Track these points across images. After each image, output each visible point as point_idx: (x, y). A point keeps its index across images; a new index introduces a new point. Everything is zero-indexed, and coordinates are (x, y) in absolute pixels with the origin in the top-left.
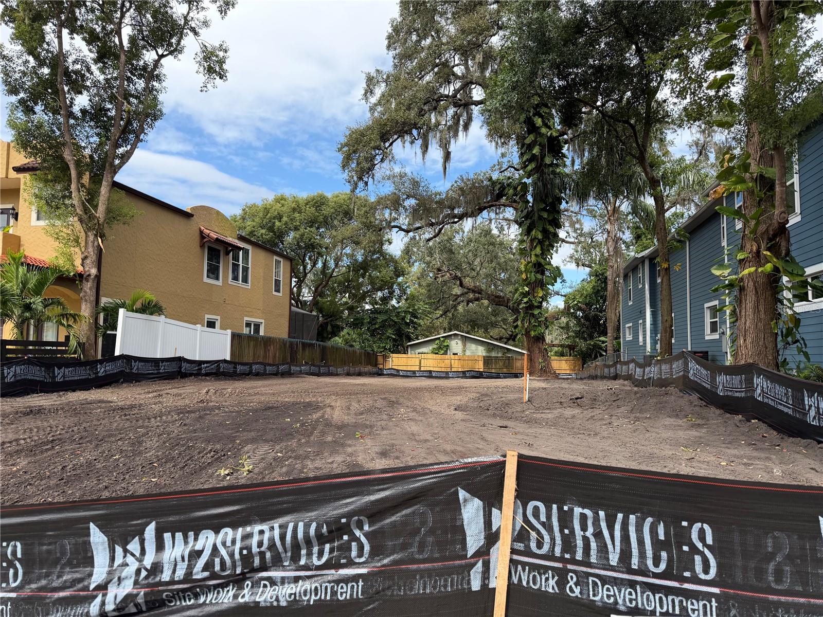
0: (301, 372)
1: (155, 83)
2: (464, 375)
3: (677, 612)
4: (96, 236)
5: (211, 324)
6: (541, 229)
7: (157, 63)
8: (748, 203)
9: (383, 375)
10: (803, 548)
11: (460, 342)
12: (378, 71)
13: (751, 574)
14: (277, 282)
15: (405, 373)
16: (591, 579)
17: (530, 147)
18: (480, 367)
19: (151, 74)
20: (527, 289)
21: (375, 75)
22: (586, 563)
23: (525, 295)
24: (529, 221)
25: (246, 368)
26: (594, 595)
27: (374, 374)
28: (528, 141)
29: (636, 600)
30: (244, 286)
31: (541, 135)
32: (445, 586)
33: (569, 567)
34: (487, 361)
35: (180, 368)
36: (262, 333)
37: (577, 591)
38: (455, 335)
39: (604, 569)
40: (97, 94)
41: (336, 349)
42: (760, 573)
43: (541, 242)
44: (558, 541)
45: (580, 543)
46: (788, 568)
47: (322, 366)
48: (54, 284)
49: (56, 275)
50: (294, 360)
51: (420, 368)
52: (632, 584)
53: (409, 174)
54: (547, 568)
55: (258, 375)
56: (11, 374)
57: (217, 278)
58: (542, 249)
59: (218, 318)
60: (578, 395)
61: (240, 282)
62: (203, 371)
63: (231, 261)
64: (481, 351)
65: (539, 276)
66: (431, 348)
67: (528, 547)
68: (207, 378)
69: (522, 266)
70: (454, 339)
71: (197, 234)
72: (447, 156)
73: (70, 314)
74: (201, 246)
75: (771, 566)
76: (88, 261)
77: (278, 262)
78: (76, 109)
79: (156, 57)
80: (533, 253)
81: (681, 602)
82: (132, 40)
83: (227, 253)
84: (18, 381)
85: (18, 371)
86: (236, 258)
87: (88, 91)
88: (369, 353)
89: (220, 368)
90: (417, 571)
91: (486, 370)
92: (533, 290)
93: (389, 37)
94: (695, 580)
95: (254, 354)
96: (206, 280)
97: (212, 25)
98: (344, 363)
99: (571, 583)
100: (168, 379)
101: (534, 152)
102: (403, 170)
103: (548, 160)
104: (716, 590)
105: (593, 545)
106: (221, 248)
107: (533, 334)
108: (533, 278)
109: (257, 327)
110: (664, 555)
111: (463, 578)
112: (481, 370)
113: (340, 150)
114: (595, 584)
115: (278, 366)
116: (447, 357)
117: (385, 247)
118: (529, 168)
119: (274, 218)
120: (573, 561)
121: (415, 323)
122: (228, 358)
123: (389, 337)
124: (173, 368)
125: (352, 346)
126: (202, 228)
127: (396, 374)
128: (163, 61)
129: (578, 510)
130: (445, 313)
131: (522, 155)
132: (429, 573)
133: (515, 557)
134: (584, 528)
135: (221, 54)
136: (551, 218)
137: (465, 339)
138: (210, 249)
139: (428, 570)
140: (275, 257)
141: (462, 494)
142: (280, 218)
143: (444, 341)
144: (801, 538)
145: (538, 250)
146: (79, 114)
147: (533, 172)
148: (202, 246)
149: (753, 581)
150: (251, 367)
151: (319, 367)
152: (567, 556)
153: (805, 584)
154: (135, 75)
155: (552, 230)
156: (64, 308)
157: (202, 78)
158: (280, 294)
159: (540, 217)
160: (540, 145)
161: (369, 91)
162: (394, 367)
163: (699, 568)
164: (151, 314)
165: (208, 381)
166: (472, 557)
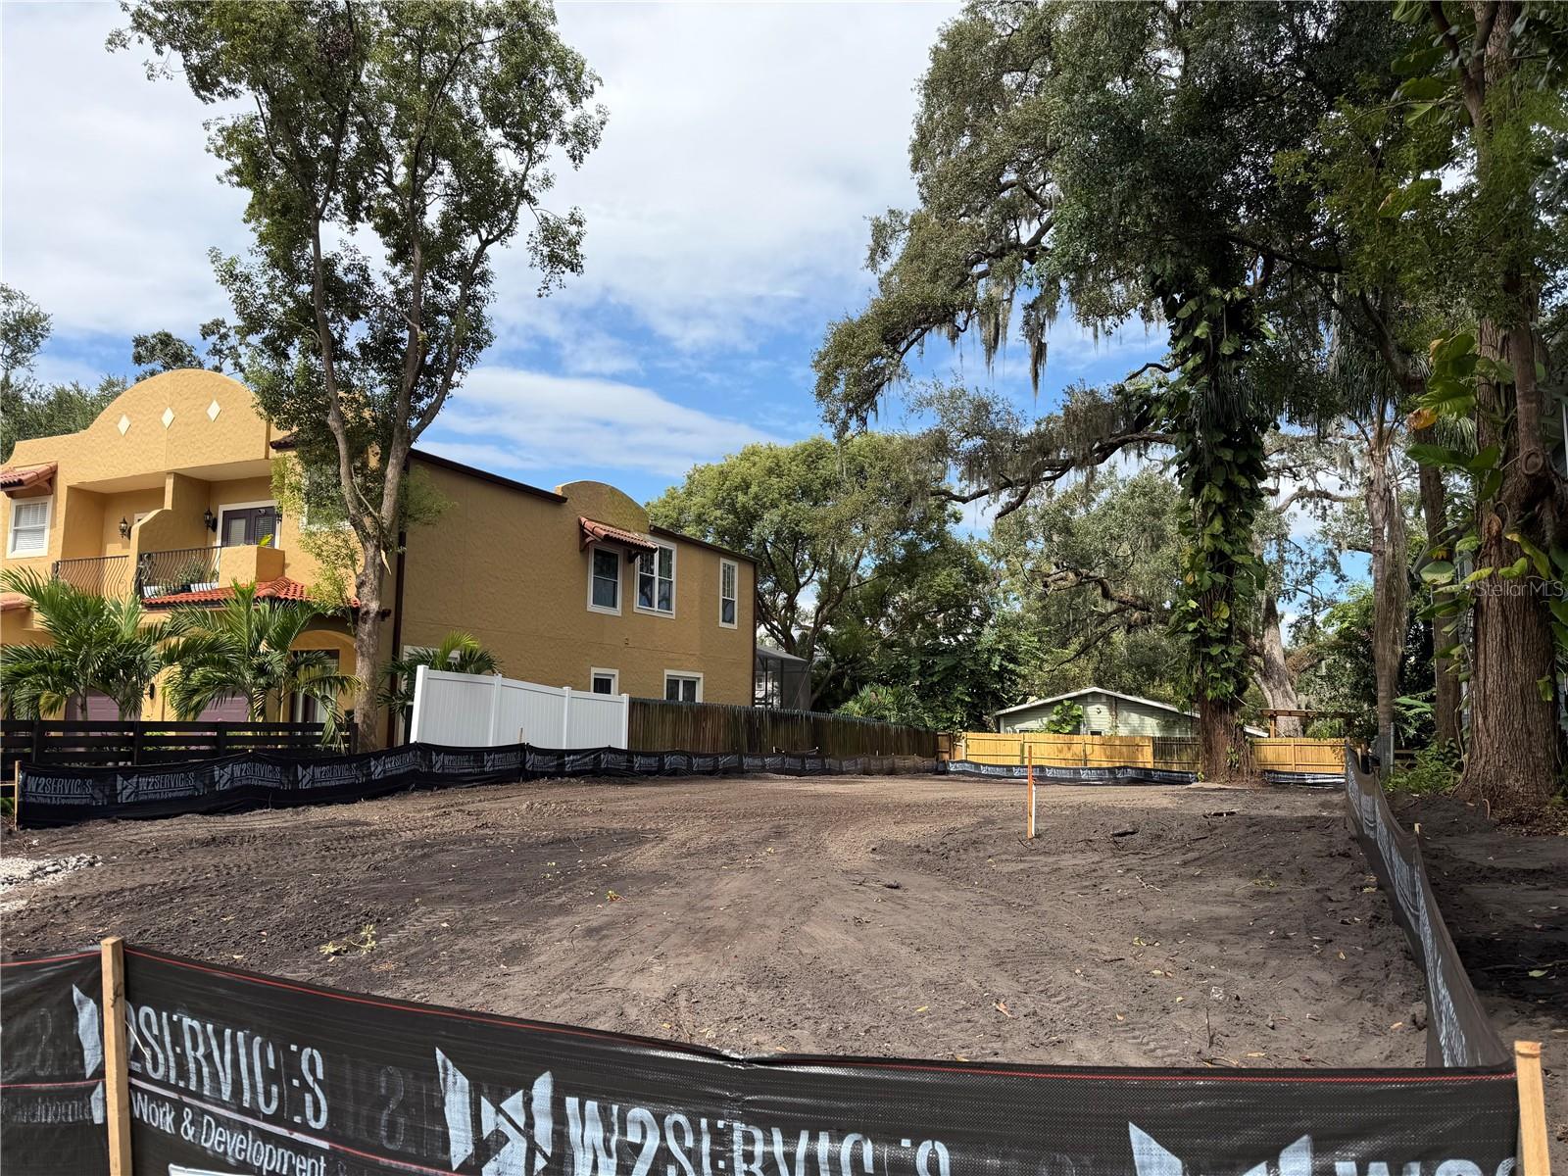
0: (763, 769)
1: (479, 288)
2: (1113, 776)
3: (284, 1172)
4: (378, 548)
5: (603, 686)
6: (1221, 483)
7: (480, 253)
8: (1485, 435)
9: (945, 772)
10: (419, 1094)
11: (1104, 709)
12: (892, 212)
13: (362, 1126)
14: (728, 604)
15: (991, 771)
16: (207, 1117)
17: (1188, 325)
18: (1146, 758)
19: (471, 274)
20: (1193, 604)
21: (888, 221)
22: (199, 1096)
23: (1194, 615)
24: (1196, 468)
25: (653, 762)
26: (206, 1141)
27: (928, 771)
28: (1183, 313)
29: (245, 1151)
30: (664, 614)
31: (1210, 299)
32: (66, 1115)
33: (186, 1099)
34: (1162, 748)
35: (523, 763)
36: (699, 699)
37: (191, 1132)
38: (1094, 694)
39: (217, 1105)
40: (381, 318)
41: (848, 724)
42: (373, 1123)
43: (1223, 510)
44: (172, 1059)
45: (192, 1066)
46: (402, 1120)
47: (811, 757)
48: (308, 629)
49: (308, 615)
50: (755, 747)
51: (1022, 761)
52: (244, 1128)
53: (971, 392)
54: (165, 1099)
55: (675, 775)
56: (226, 777)
57: (614, 605)
58: (1226, 524)
59: (616, 672)
60: (1128, 827)
61: (656, 608)
62: (568, 768)
63: (638, 573)
64: (1151, 727)
65: (1220, 578)
66: (1045, 721)
67: (144, 1068)
68: (573, 780)
69: (1186, 559)
70: (1093, 704)
71: (576, 528)
72: (1040, 352)
73: (336, 678)
74: (582, 551)
75: (384, 1117)
76: (366, 590)
77: (728, 571)
78: (350, 345)
79: (479, 245)
80: (1208, 531)
81: (290, 1157)
82: (446, 221)
83: (631, 560)
84: (238, 788)
85: (237, 773)
86: (647, 565)
87: (367, 315)
88: (918, 732)
89: (600, 762)
90: (39, 1092)
91: (1159, 766)
92: (1211, 604)
93: (914, 149)
94: (305, 1128)
95: (674, 735)
96: (591, 607)
97: (556, 182)
98: (860, 749)
99: (187, 1122)
100: (496, 783)
101: (1197, 333)
102: (959, 384)
103: (1226, 349)
104: (325, 1145)
105: (205, 1070)
106: (619, 552)
107: (1210, 694)
108: (1208, 583)
109: (690, 685)
110: (274, 1089)
111: (84, 1107)
112: (1149, 766)
113: (817, 364)
114: (209, 1124)
115: (715, 756)
116: (1076, 739)
117: (949, 527)
118: (1190, 364)
119: (736, 489)
120: (186, 1091)
121: (1013, 672)
122: (624, 746)
123: (958, 699)
124: (511, 762)
125: (882, 718)
126: (583, 520)
127: (976, 774)
128: (489, 249)
129: (187, 1021)
130: (1084, 650)
131: (1175, 339)
132: (49, 1096)
133: (135, 1081)
134: (195, 1048)
135: (573, 229)
136: (1241, 460)
137: (1115, 705)
138: (597, 552)
139: (49, 1091)
140: (723, 561)
141: (77, 993)
142: (745, 486)
143: (1070, 707)
144: (417, 1077)
145: (1217, 526)
146: (357, 353)
147: (1199, 373)
148: (584, 549)
149: (364, 1136)
150: (662, 760)
151: (803, 758)
152: (182, 1084)
153: (419, 1145)
154: (446, 278)
155: (1244, 483)
156: (324, 668)
157: (539, 275)
158: (735, 626)
159: (1218, 461)
160: (1209, 319)
161: (879, 250)
162: (970, 759)
163: (309, 1112)
164: (478, 672)
165: (572, 785)
166: (91, 1078)
